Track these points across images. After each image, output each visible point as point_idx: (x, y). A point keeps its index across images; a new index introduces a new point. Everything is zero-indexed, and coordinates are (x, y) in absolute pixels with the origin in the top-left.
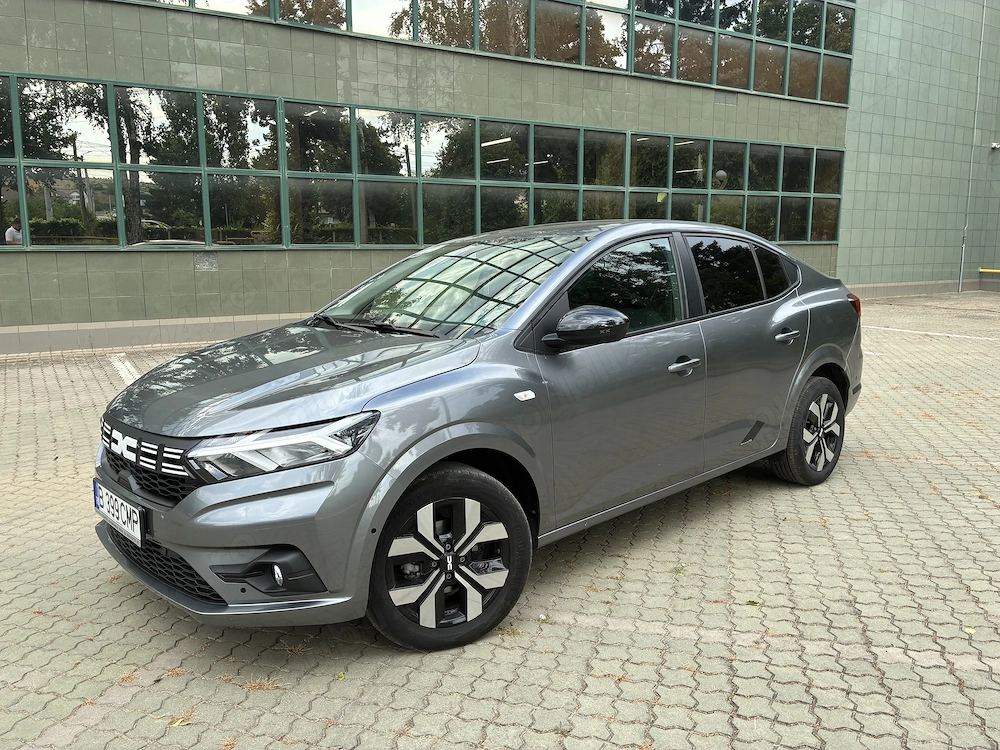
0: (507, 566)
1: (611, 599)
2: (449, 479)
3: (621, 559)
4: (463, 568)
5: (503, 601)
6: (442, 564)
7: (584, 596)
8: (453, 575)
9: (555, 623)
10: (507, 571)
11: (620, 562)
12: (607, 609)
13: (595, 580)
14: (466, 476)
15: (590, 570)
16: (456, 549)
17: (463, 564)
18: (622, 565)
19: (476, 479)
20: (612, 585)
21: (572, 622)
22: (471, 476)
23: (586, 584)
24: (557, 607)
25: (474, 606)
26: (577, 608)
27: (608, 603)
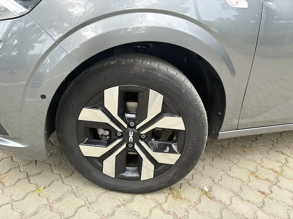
0: (181, 151)
1: (267, 191)
2: (136, 68)
3: (284, 156)
4: (142, 143)
5: (171, 175)
6: (125, 135)
7: (246, 179)
8: (134, 146)
9: (214, 198)
10: (180, 155)
11: (282, 158)
12: (261, 200)
13: (259, 168)
14: (153, 69)
15: (258, 157)
16: (138, 127)
17: (142, 139)
18: (284, 161)
19: (163, 74)
20: (272, 177)
21: (228, 202)
22: (159, 70)
23: (251, 169)
24: (221, 183)
25: (148, 171)
26: (237, 190)
27: (263, 193)
